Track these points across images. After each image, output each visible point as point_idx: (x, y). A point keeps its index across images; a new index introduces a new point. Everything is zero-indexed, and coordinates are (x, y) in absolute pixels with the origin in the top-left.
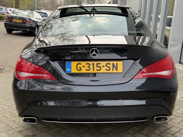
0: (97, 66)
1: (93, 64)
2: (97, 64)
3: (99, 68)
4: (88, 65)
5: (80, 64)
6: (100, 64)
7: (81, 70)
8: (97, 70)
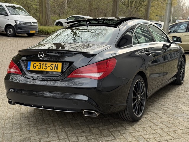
0: (45, 66)
1: (43, 64)
2: (45, 64)
3: (46, 68)
4: (40, 65)
5: (36, 64)
6: (47, 64)
7: (35, 68)
8: (45, 69)
